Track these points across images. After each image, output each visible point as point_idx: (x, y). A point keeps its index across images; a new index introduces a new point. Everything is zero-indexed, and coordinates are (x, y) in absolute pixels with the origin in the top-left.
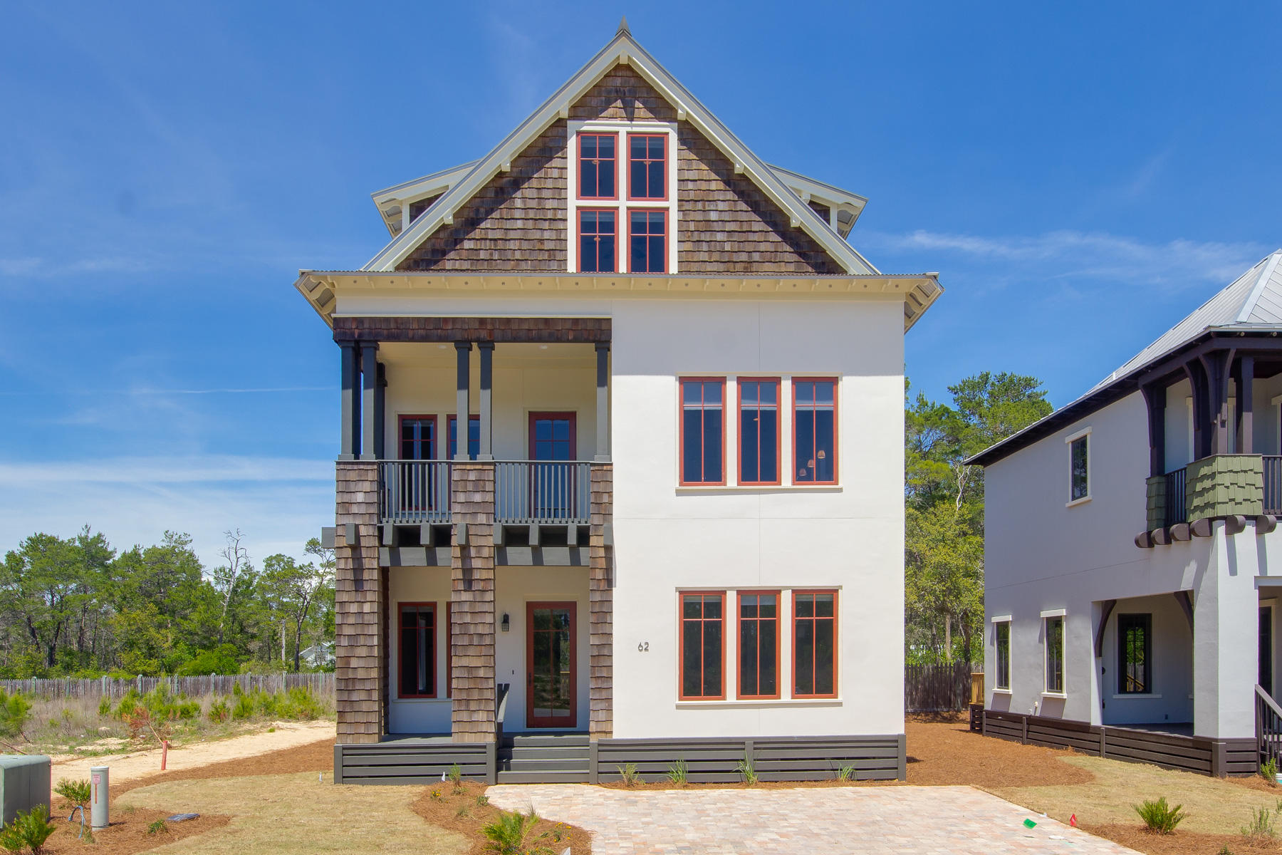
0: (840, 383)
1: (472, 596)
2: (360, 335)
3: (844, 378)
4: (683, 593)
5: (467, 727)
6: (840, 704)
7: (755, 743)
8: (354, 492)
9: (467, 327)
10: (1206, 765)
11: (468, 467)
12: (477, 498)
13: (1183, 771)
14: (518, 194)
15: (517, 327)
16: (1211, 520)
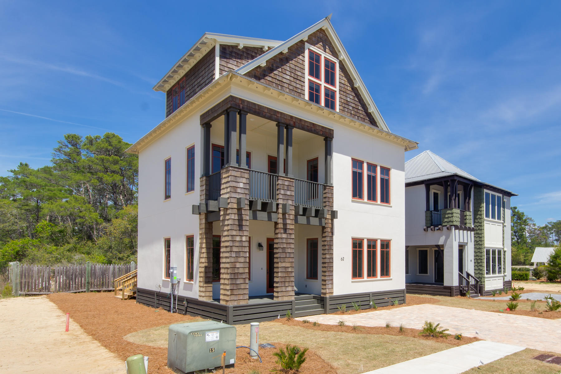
0: (391, 171)
1: (286, 236)
2: (243, 108)
3: (392, 169)
4: (353, 239)
5: (285, 294)
6: (391, 279)
7: (372, 294)
8: (238, 182)
9: (286, 118)
10: (449, 294)
11: (285, 179)
12: (288, 193)
13: (439, 296)
14: (288, 65)
15: (303, 124)
16: (451, 225)
